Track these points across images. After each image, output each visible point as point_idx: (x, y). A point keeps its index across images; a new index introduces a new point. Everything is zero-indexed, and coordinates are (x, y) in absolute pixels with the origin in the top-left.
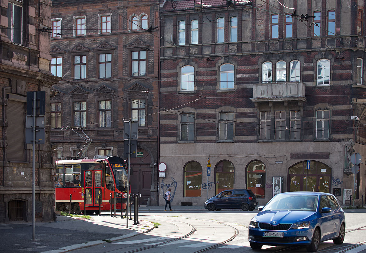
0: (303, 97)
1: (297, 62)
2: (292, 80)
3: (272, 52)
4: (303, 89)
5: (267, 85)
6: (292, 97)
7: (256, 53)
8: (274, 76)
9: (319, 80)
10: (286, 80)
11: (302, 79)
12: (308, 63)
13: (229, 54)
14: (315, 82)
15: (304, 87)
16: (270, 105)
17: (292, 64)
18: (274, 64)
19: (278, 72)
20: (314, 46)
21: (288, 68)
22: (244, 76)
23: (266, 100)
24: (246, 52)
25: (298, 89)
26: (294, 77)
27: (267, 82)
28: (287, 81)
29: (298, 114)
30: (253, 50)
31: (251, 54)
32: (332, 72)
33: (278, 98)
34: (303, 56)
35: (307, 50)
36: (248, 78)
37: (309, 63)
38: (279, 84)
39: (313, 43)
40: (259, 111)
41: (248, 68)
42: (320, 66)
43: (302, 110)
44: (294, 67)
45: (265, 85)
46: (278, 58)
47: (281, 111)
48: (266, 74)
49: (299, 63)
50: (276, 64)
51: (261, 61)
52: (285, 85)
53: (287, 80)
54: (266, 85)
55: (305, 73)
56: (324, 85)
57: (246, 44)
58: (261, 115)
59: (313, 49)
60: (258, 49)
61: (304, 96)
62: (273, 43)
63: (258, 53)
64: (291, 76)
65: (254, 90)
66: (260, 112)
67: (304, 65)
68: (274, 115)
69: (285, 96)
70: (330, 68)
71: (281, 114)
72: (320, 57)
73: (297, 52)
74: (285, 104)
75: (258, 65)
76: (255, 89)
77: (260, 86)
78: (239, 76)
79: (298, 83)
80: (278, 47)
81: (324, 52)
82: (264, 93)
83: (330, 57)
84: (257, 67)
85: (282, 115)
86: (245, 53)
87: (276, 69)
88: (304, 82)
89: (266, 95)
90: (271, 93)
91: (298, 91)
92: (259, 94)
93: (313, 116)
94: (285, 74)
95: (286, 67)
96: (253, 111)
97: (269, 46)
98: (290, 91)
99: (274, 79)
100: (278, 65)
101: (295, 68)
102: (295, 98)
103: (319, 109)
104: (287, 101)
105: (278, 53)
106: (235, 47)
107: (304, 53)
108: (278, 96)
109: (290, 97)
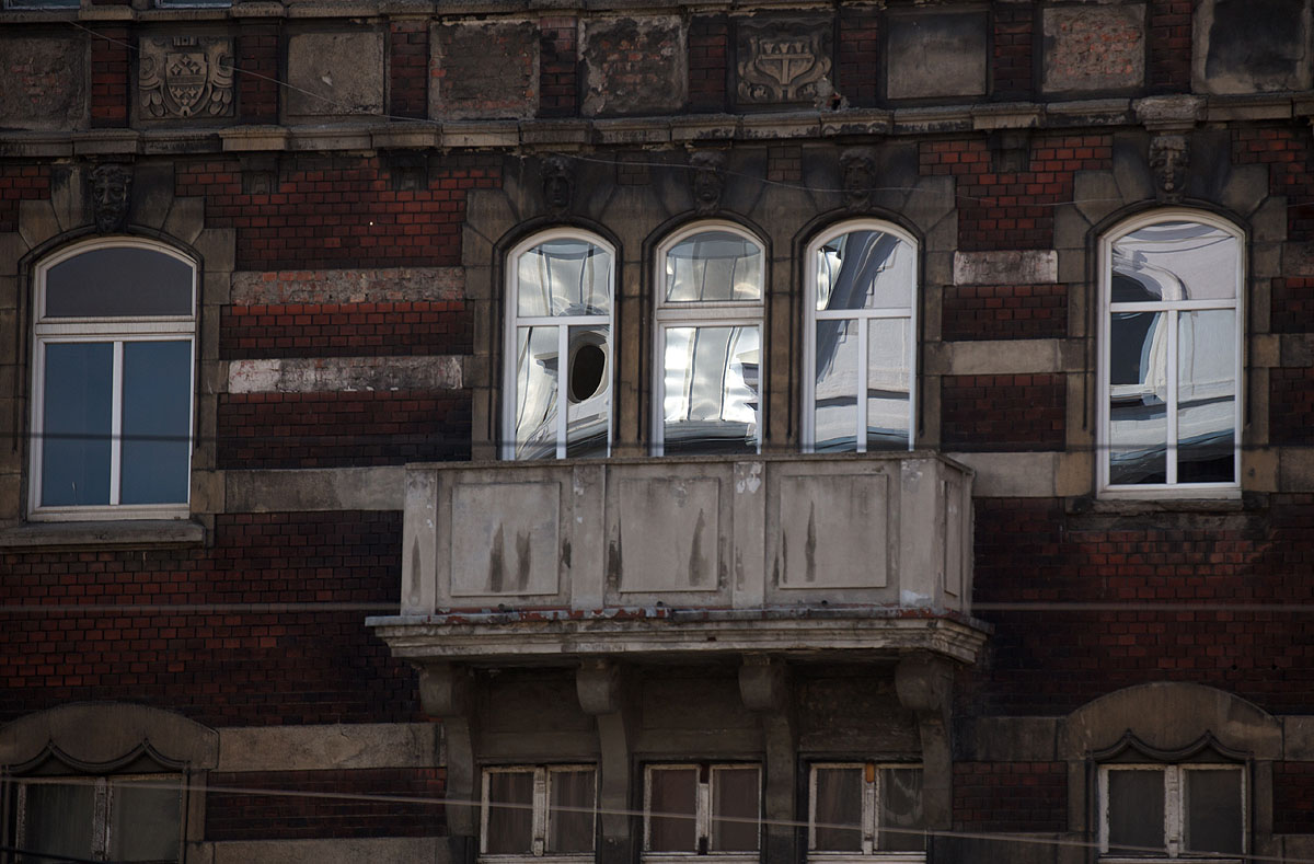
0: (952, 618)
1: (889, 243)
2: (823, 426)
3: (612, 130)
4: (943, 525)
5: (558, 475)
6: (822, 611)
7: (440, 132)
8: (639, 388)
9: (1119, 435)
10: (767, 433)
11: (934, 420)
12: (1001, 255)
13: (142, 141)
14: (1079, 459)
15: (960, 514)
16: (594, 693)
17: (834, 261)
18: (634, 253)
19: (678, 340)
20: (1062, 73)
21: (782, 307)
22: (309, 377)
23: (544, 637)
24: (327, 115)
25: (893, 526)
26: (852, 400)
27: (561, 454)
28: (780, 434)
29: (893, 801)
30: (406, 100)
31: (382, 141)
32: (1270, 349)
33: (676, 618)
34: (948, 185)
35: (996, 114)
36: (348, 399)
37: (1012, 255)
38: (685, 472)
39: (1053, 42)
40: (467, 765)
41: (353, 288)
42: (1128, 287)
43: (937, 755)
44: (849, 291)
45: (538, 475)
46: (676, 200)
47: (705, 765)
48: (550, 364)
49: (905, 254)
50: (661, 253)
51: (497, 228)
52: (753, 484)
53: (779, 429)
54: (547, 482)
55: (973, 359)
56: (1172, 487)
57: (325, 39)
58: (485, 804)
59: (1052, 107)
60: (461, 93)
61: (955, 605)
62: (626, 32)
63: (456, 141)
64: (816, 388)
65: (418, 529)
66: (479, 768)
67: (963, 271)
68: (636, 801)
69: (748, 594)
70: (1239, 304)
71: (705, 794)
72: (1135, 191)
73: (880, 139)
74: (758, 688)
75: (455, 260)
76: (431, 524)
77: (479, 484)
78: (254, 377)
79: (888, 469)
80: (680, 75)
81: (1179, 143)
82: (525, 566)
83: (1242, 187)
84: (443, 286)
85: (723, 805)
86: (320, 137)
87: (658, 315)
88: (962, 458)
89: (542, 582)
90: (596, 568)
91: (892, 548)
92: (469, 580)
93: (1062, 826)
94: (756, 359)
95: (769, 294)
96: (399, 762)
97: (580, 71)
98: (811, 545)
99: (630, 414)
100: (677, 274)
101: (857, 302)
102: (860, 620)
103: (1130, 748)
104: (775, 656)
105: (680, 145)
106: (212, 68)
107: (958, 146)
108: (672, 600)
109: (809, 616)
